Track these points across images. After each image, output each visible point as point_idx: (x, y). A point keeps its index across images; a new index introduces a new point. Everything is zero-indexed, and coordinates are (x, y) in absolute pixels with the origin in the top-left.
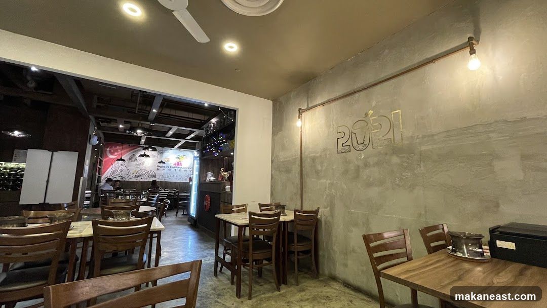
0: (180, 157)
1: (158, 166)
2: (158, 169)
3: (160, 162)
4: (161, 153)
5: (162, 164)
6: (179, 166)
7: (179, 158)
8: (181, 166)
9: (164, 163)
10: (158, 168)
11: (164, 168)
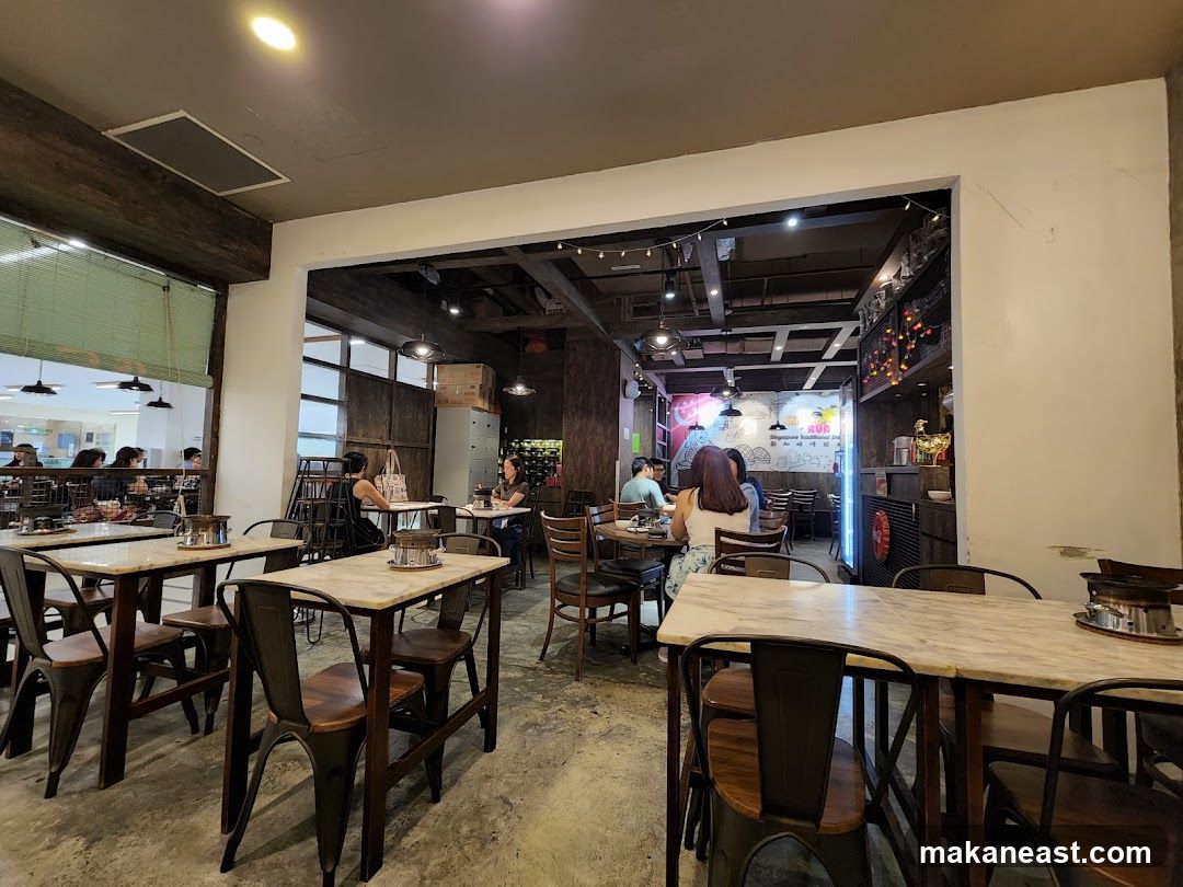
0: (823, 412)
1: (773, 437)
2: (773, 444)
3: (773, 428)
4: (776, 407)
5: (778, 432)
6: (821, 434)
7: (820, 415)
8: (825, 435)
9: (783, 428)
10: (773, 441)
11: (788, 441)
